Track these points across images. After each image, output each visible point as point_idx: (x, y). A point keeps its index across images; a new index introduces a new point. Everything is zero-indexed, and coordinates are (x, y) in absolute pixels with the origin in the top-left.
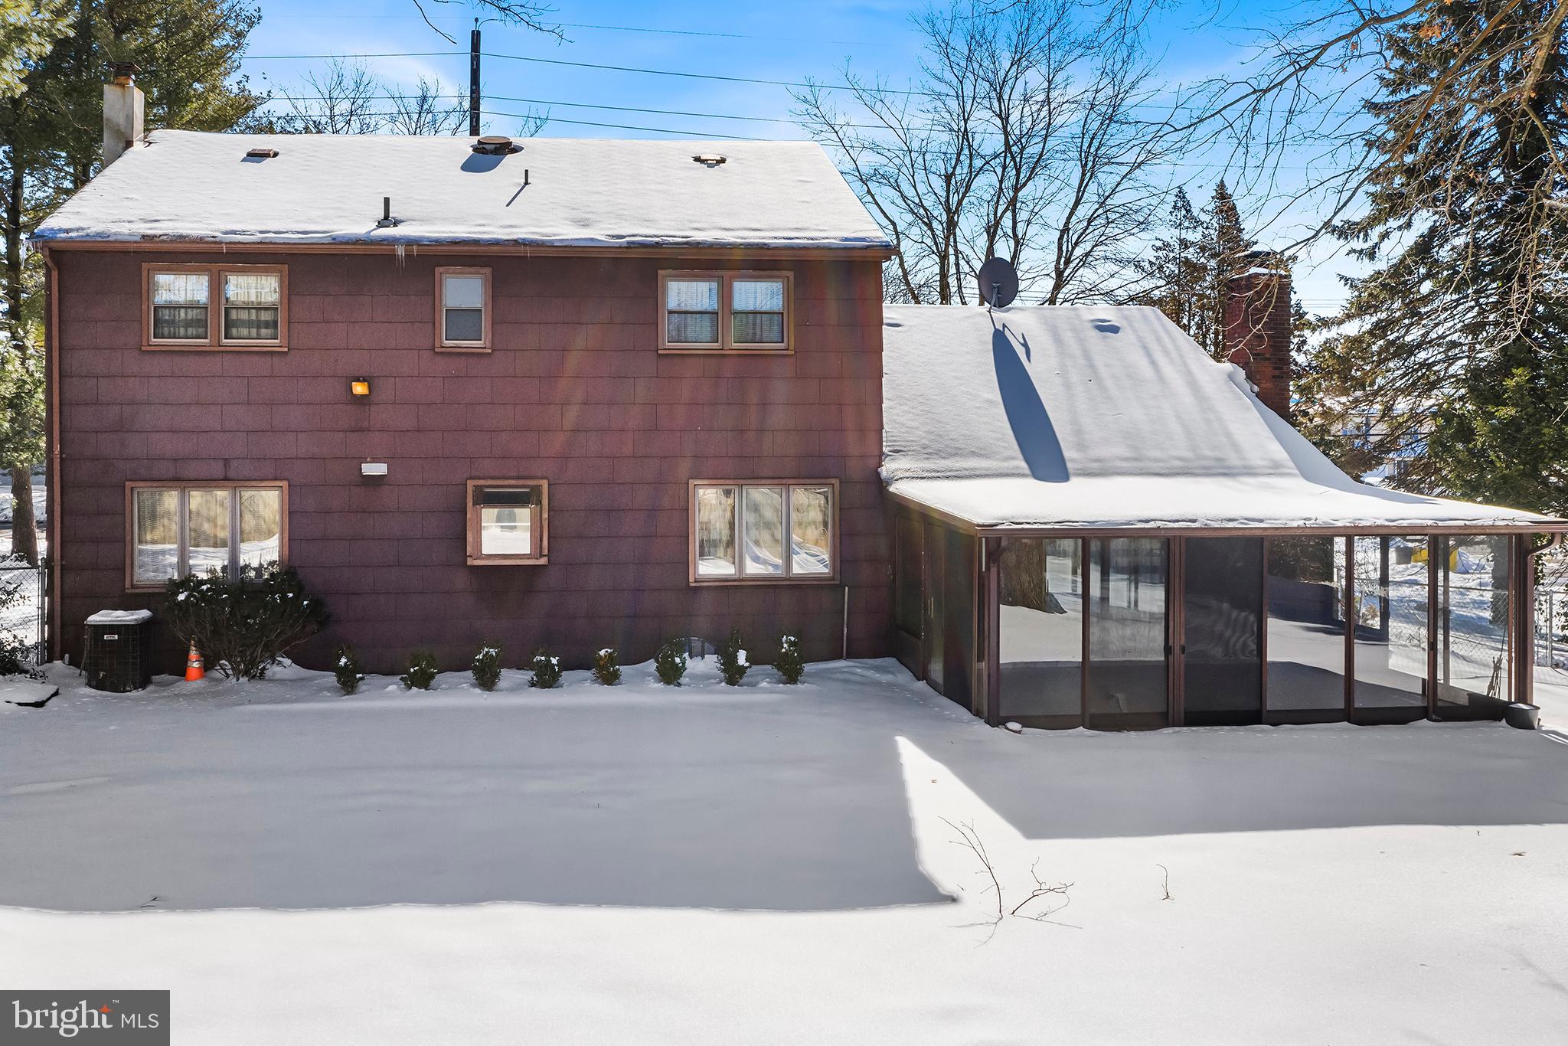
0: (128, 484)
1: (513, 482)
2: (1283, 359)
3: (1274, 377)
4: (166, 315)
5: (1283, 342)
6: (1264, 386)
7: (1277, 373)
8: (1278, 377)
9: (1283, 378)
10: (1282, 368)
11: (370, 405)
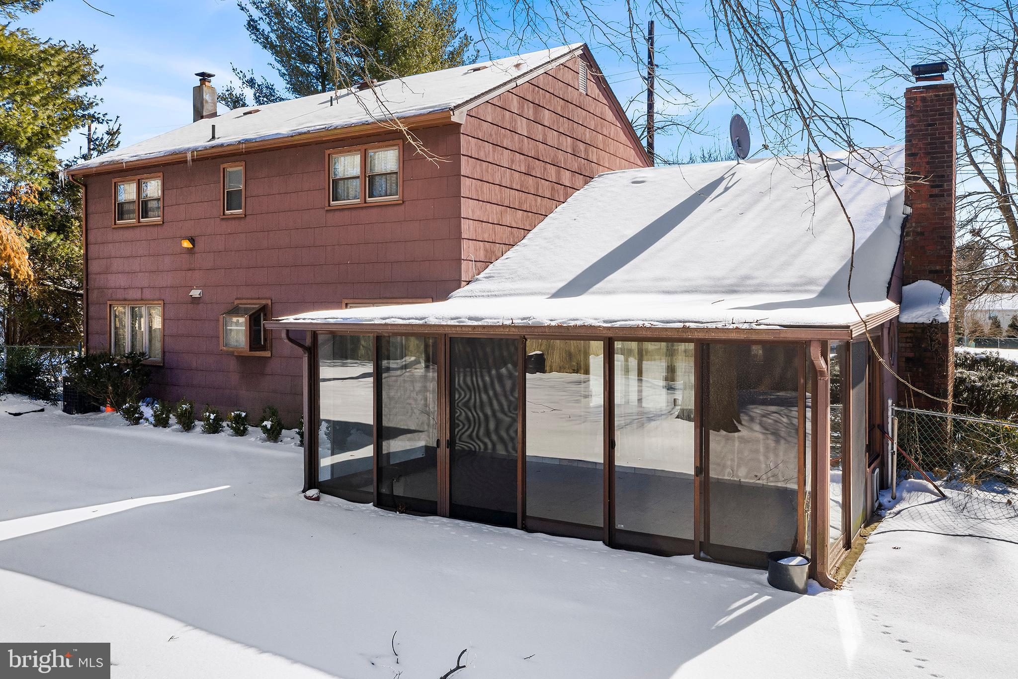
0: (109, 303)
1: (249, 301)
2: (943, 176)
3: (931, 196)
4: (126, 207)
5: (943, 157)
6: (919, 206)
7: (936, 191)
8: (936, 196)
9: (943, 196)
10: (941, 186)
11: (194, 253)
